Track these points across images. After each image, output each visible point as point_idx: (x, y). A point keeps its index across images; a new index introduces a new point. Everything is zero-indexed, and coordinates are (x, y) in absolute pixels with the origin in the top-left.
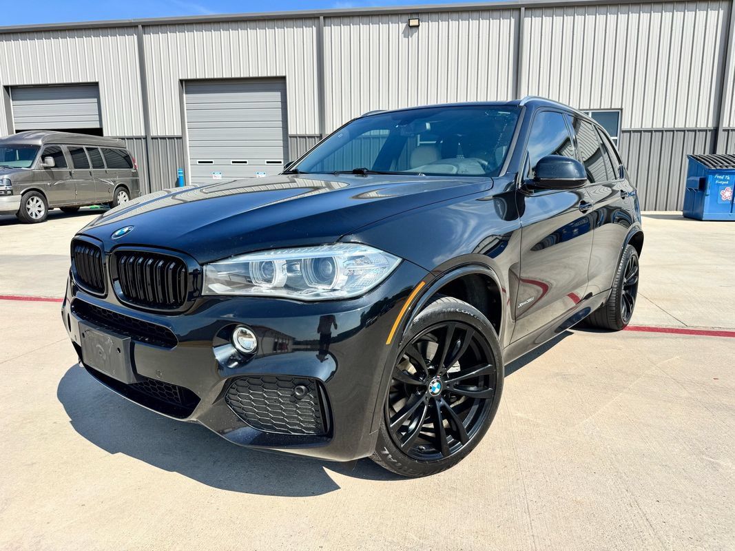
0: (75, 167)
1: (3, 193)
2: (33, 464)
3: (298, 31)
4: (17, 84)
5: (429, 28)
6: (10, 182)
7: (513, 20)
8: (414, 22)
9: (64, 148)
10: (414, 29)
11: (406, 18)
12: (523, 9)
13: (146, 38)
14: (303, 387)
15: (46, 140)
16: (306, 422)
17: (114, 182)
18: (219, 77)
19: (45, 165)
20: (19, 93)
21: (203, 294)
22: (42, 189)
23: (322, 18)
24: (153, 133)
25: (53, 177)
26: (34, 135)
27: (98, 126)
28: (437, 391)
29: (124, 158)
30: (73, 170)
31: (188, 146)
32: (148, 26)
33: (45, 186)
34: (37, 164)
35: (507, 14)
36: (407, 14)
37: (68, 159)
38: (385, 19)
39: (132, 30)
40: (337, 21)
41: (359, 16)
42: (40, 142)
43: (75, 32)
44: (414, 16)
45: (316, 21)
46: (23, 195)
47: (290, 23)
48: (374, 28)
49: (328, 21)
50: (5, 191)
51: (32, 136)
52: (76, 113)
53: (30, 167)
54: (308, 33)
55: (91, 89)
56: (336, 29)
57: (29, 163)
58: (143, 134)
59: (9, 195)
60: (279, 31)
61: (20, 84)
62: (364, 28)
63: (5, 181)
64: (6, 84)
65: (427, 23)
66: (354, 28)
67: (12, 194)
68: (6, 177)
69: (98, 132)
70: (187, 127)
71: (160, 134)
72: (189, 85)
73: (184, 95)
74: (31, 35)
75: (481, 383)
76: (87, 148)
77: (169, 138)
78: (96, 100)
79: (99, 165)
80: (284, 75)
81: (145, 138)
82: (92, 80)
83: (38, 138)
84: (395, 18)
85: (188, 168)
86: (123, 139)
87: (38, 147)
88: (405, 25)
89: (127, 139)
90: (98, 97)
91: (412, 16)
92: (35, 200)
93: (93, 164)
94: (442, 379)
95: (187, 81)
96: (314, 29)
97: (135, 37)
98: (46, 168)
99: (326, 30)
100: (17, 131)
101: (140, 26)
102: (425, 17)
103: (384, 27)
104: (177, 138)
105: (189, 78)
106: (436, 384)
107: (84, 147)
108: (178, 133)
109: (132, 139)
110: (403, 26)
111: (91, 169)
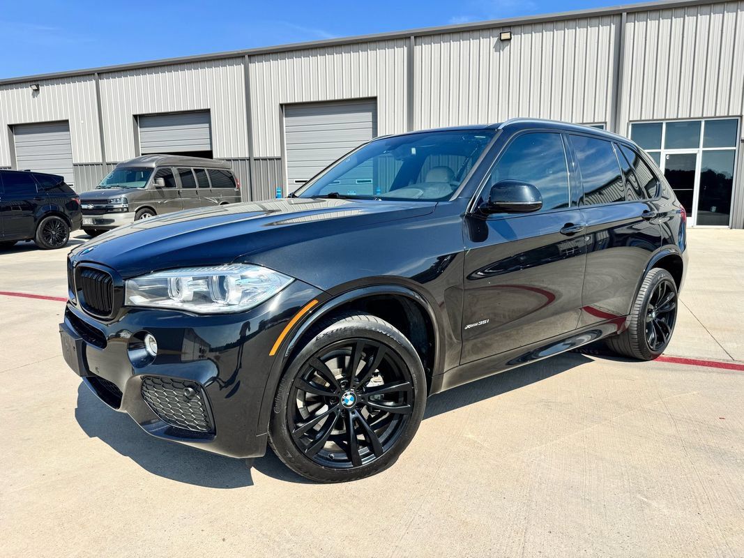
0: (183, 187)
1: (120, 210)
2: (29, 439)
3: (389, 52)
4: (144, 113)
5: (522, 41)
6: (126, 201)
7: (613, 27)
8: (505, 36)
9: (175, 171)
10: (506, 43)
11: (497, 32)
12: (624, 14)
13: (252, 66)
14: (190, 389)
15: (160, 163)
16: (199, 420)
17: (218, 200)
18: (315, 100)
19: (157, 185)
20: (145, 121)
21: (125, 304)
22: (153, 207)
23: (412, 38)
24: (256, 155)
25: (163, 195)
26: (150, 159)
27: (209, 149)
28: (350, 403)
29: (230, 178)
30: (181, 190)
31: (286, 166)
32: (254, 55)
33: (156, 204)
34: (150, 185)
35: (607, 20)
36: (499, 28)
37: (178, 180)
38: (476, 34)
39: (239, 60)
40: (427, 39)
41: (449, 33)
42: (154, 165)
43: (199, 64)
44: (506, 30)
45: (407, 41)
46: (136, 212)
47: (382, 44)
48: (464, 44)
49: (419, 40)
50: (122, 209)
51: (147, 160)
52: (187, 138)
53: (144, 187)
54: (399, 53)
55: (203, 115)
56: (426, 47)
57: (143, 183)
58: (247, 156)
59: (126, 212)
60: (371, 53)
61: (146, 113)
62: (455, 45)
63: (122, 199)
64: (135, 114)
65: (520, 36)
66: (445, 45)
67: (127, 211)
68: (123, 196)
69: (208, 154)
70: (286, 149)
71: (262, 155)
72: (289, 109)
73: (284, 118)
74: (156, 69)
75: (401, 399)
76: (194, 170)
77: (270, 159)
78: (207, 125)
79: (204, 184)
80: (375, 95)
81: (249, 160)
82: (205, 108)
83: (152, 161)
84: (486, 33)
85: (285, 187)
86: (229, 160)
87: (152, 169)
88: (496, 39)
89: (234, 160)
90: (210, 122)
91: (504, 29)
92: (147, 216)
93: (199, 184)
94: (356, 392)
95: (287, 105)
96: (405, 48)
97: (243, 66)
98: (157, 188)
99: (417, 49)
100: (142, 154)
101: (247, 56)
102: (518, 29)
103: (474, 43)
104: (277, 159)
105: (288, 102)
106: (349, 397)
107: (192, 169)
108: (277, 154)
109: (238, 160)
110: (494, 40)
111: (197, 188)
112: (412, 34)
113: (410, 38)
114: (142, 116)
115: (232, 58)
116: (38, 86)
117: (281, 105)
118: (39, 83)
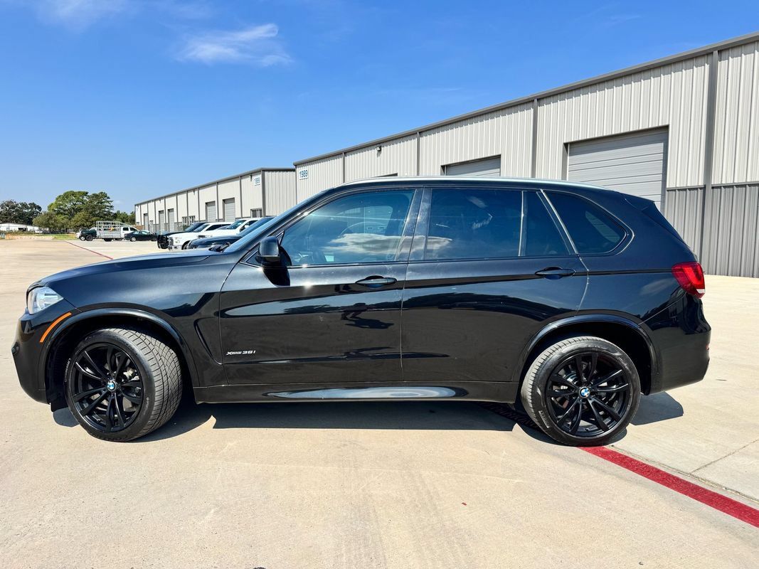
112: (715, 49)
113: (712, 53)
114: (448, 166)
115: (523, 104)
116: (380, 147)
117: (566, 145)
118: (382, 145)
